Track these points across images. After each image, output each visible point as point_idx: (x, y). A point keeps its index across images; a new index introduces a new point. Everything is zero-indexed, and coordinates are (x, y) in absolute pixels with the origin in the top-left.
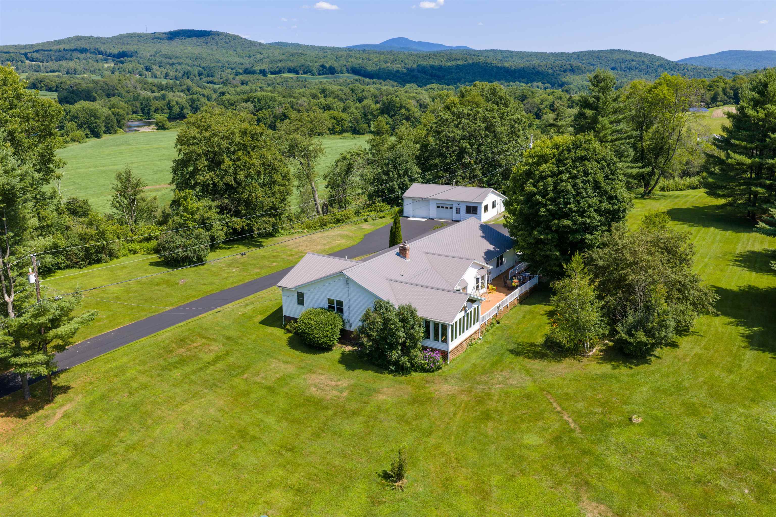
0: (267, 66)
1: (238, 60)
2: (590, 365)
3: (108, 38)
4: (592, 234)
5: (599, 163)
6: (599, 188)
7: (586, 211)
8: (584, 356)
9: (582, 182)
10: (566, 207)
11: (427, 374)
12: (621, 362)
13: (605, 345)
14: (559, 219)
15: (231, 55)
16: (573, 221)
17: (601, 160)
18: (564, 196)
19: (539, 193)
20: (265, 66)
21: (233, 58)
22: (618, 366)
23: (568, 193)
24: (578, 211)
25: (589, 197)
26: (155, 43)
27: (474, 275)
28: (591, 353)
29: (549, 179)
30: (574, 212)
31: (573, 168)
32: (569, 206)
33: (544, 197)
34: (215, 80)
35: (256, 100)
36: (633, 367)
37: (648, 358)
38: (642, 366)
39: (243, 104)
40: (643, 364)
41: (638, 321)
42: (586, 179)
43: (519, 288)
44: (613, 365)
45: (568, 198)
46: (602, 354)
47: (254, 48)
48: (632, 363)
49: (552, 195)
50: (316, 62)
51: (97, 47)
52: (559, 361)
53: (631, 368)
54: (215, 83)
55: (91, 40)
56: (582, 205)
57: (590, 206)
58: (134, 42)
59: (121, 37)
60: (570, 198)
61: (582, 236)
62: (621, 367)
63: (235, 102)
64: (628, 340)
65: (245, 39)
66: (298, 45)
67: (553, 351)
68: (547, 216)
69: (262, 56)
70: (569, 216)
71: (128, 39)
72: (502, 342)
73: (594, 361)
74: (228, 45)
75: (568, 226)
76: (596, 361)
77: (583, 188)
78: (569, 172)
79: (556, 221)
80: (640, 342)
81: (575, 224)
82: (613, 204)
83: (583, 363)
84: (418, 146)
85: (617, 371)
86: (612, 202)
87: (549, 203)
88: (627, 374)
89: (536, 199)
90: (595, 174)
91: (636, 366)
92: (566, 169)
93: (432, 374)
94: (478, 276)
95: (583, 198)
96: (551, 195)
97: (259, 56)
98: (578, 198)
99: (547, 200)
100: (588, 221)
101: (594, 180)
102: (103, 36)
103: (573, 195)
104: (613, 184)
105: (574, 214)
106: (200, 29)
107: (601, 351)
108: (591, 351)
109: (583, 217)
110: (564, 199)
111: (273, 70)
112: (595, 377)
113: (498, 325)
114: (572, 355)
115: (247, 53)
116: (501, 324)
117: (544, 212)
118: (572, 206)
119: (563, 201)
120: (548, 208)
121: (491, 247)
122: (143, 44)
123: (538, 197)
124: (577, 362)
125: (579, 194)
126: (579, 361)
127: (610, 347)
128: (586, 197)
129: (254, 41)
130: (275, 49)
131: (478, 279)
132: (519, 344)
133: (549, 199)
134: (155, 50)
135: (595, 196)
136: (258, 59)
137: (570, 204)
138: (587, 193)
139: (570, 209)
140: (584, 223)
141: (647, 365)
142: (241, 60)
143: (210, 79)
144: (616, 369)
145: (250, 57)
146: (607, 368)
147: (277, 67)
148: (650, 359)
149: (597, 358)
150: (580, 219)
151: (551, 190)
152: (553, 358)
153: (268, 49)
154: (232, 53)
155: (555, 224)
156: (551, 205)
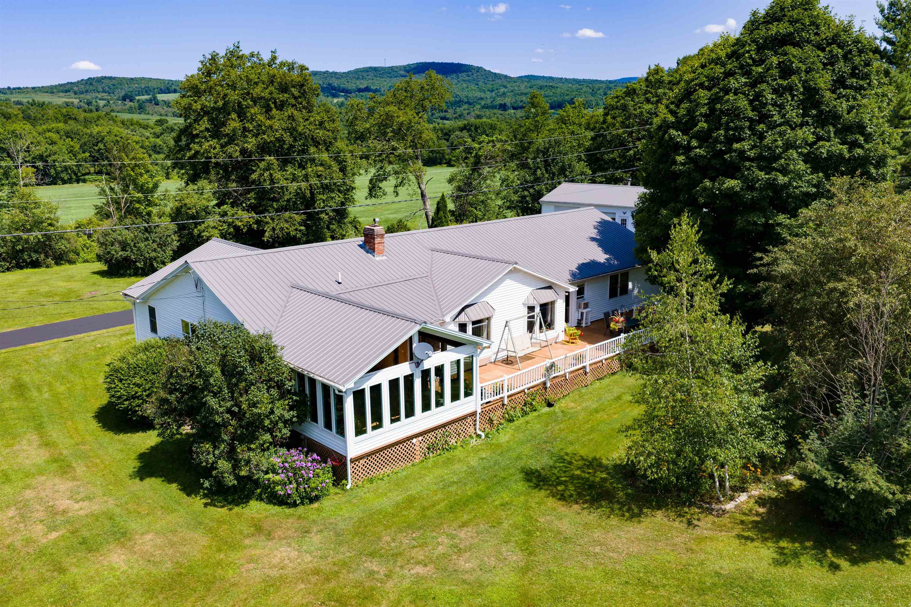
0: (509, 100)
1: (479, 94)
2: (711, 539)
3: (344, 73)
4: (794, 214)
5: (823, 50)
6: (817, 105)
7: (779, 157)
8: (710, 511)
9: (775, 91)
10: (730, 150)
11: (277, 509)
12: (808, 544)
13: (779, 485)
14: (713, 179)
15: (472, 90)
16: (744, 179)
17: (829, 44)
18: (727, 123)
19: (676, 126)
20: (508, 101)
21: (474, 92)
22: (796, 555)
23: (738, 116)
24: (759, 158)
25: (787, 123)
26: (391, 77)
27: (523, 299)
28: (729, 506)
29: (702, 93)
30: (749, 159)
31: (757, 63)
32: (736, 146)
33: (685, 132)
34: (448, 115)
35: (473, 129)
36: (844, 564)
37: (901, 541)
38: (873, 564)
39: (458, 133)
40: (877, 558)
41: (867, 429)
42: (785, 83)
43: (623, 335)
44: (781, 551)
45: (736, 129)
46: (761, 510)
47: (499, 81)
48: (840, 551)
49: (705, 125)
50: (567, 95)
51: (331, 82)
52: (633, 516)
53: (834, 567)
54: (447, 119)
55: (326, 75)
56: (768, 141)
57: (789, 145)
58: (369, 77)
59: (357, 71)
60: (742, 128)
61: (767, 219)
62: (802, 559)
63: (450, 131)
64: (830, 482)
65: (490, 71)
66: (551, 78)
67: (632, 485)
68: (689, 174)
69: (506, 90)
70: (739, 169)
71: (363, 74)
72: (526, 450)
73: (729, 530)
74: (470, 78)
75: (730, 194)
76: (738, 530)
77: (775, 105)
78: (747, 73)
79: (707, 183)
80: (867, 493)
81: (751, 188)
82: (854, 145)
83: (697, 532)
84: (590, 134)
85: (787, 571)
86: (850, 138)
87: (694, 143)
88: (816, 587)
89: (671, 139)
90: (808, 71)
91: (854, 562)
92: (742, 67)
93: (291, 510)
94: (531, 303)
95: (772, 126)
96: (703, 125)
97: (502, 90)
98: (761, 127)
99: (691, 138)
100: (782, 179)
101: (803, 87)
102: (338, 71)
103: (750, 120)
104: (855, 99)
105: (747, 164)
106: (440, 62)
107: (761, 501)
108: (732, 499)
109: (768, 170)
110: (727, 129)
111: (516, 105)
112: (709, 581)
113: (547, 409)
114: (677, 505)
115: (489, 86)
116: (557, 408)
117: (682, 164)
118: (746, 145)
119: (725, 136)
120: (692, 154)
121: (601, 257)
122: (378, 78)
123: (673, 132)
124: (683, 526)
125: (764, 118)
126: (689, 523)
127: (795, 492)
128: (780, 125)
129: (499, 74)
130: (523, 82)
131: (531, 309)
132: (561, 459)
133: (696, 136)
134: (390, 84)
135: (807, 123)
136: (501, 93)
137: (740, 140)
138: (783, 116)
139: (741, 153)
140: (772, 185)
141: (889, 563)
142: (483, 95)
143: (442, 114)
144: (786, 563)
145: (492, 91)
146: (761, 559)
147: (521, 101)
148: (904, 546)
149: (742, 522)
150: (762, 175)
151: (701, 115)
152: (622, 505)
153: (515, 82)
154: (473, 87)
155: (705, 189)
156: (700, 147)
